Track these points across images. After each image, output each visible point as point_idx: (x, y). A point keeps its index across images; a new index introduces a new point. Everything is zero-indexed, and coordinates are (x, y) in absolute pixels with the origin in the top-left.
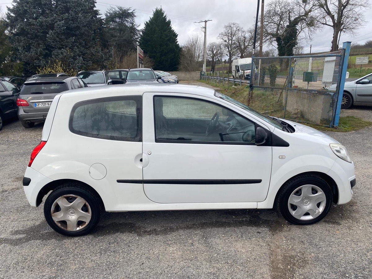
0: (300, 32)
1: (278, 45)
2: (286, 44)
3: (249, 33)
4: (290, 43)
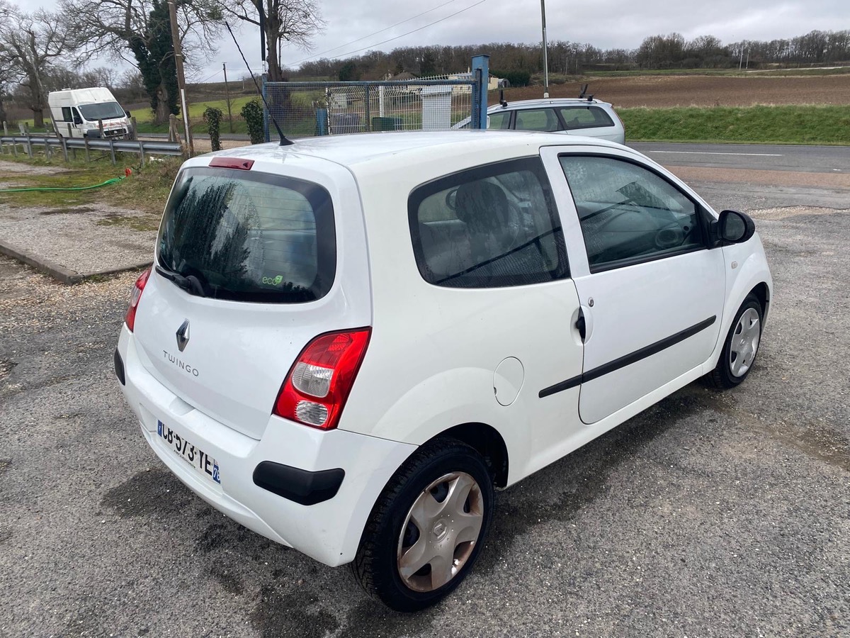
0: (185, 33)
1: (137, 58)
2: (159, 59)
3: (42, 23)
4: (168, 55)
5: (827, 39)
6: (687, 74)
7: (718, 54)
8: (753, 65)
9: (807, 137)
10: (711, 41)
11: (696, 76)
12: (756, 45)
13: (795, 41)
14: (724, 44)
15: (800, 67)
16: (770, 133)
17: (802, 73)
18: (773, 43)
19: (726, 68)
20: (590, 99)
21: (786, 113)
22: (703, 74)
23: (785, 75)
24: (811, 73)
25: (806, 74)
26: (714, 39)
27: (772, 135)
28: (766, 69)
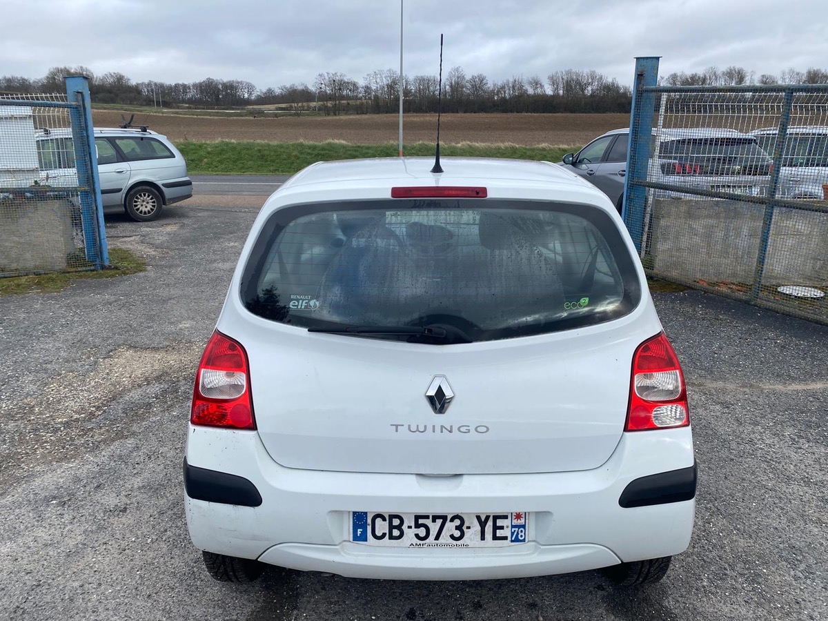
5: (220, 86)
6: (105, 109)
7: (131, 92)
8: (166, 104)
9: (272, 168)
10: (121, 79)
11: (116, 111)
12: (162, 86)
13: (195, 85)
14: (133, 82)
15: (207, 109)
16: (241, 165)
17: (210, 114)
18: (176, 86)
19: (142, 105)
20: (144, 130)
21: (248, 148)
22: (122, 109)
23: (197, 115)
24: (217, 114)
25: (214, 116)
26: (123, 77)
27: (242, 168)
28: (178, 108)
